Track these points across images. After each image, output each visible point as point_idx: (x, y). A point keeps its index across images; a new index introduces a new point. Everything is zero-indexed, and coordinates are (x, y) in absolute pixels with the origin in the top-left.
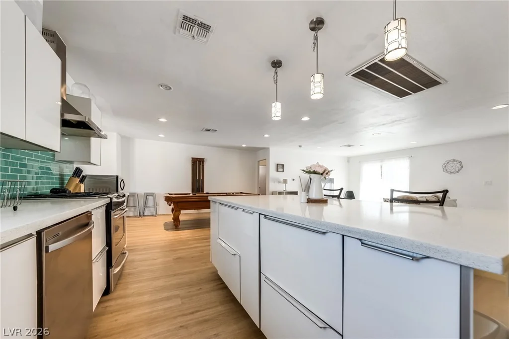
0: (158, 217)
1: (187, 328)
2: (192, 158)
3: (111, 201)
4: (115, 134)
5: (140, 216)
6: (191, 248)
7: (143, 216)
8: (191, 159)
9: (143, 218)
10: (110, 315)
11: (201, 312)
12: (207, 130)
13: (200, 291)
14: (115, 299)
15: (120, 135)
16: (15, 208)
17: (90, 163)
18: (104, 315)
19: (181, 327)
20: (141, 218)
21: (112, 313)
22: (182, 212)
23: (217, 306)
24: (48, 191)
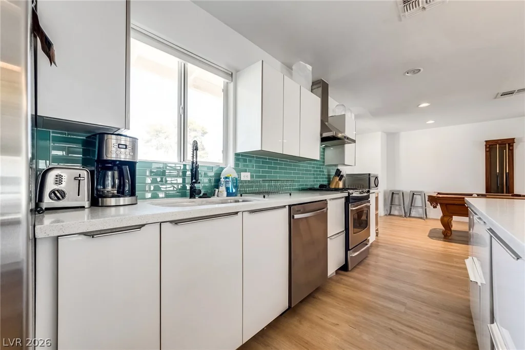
0: (427, 220)
1: (396, 334)
2: (486, 141)
3: (349, 195)
4: (380, 133)
5: (405, 216)
6: (456, 267)
7: (410, 216)
8: (485, 143)
9: (408, 219)
10: (342, 285)
11: (423, 334)
12: (504, 94)
13: (435, 315)
14: (350, 277)
15: (385, 132)
16: (290, 194)
17: (344, 164)
18: (339, 283)
19: (391, 329)
20: (405, 218)
21: (343, 284)
22: (455, 218)
23: (451, 343)
24: (317, 187)
